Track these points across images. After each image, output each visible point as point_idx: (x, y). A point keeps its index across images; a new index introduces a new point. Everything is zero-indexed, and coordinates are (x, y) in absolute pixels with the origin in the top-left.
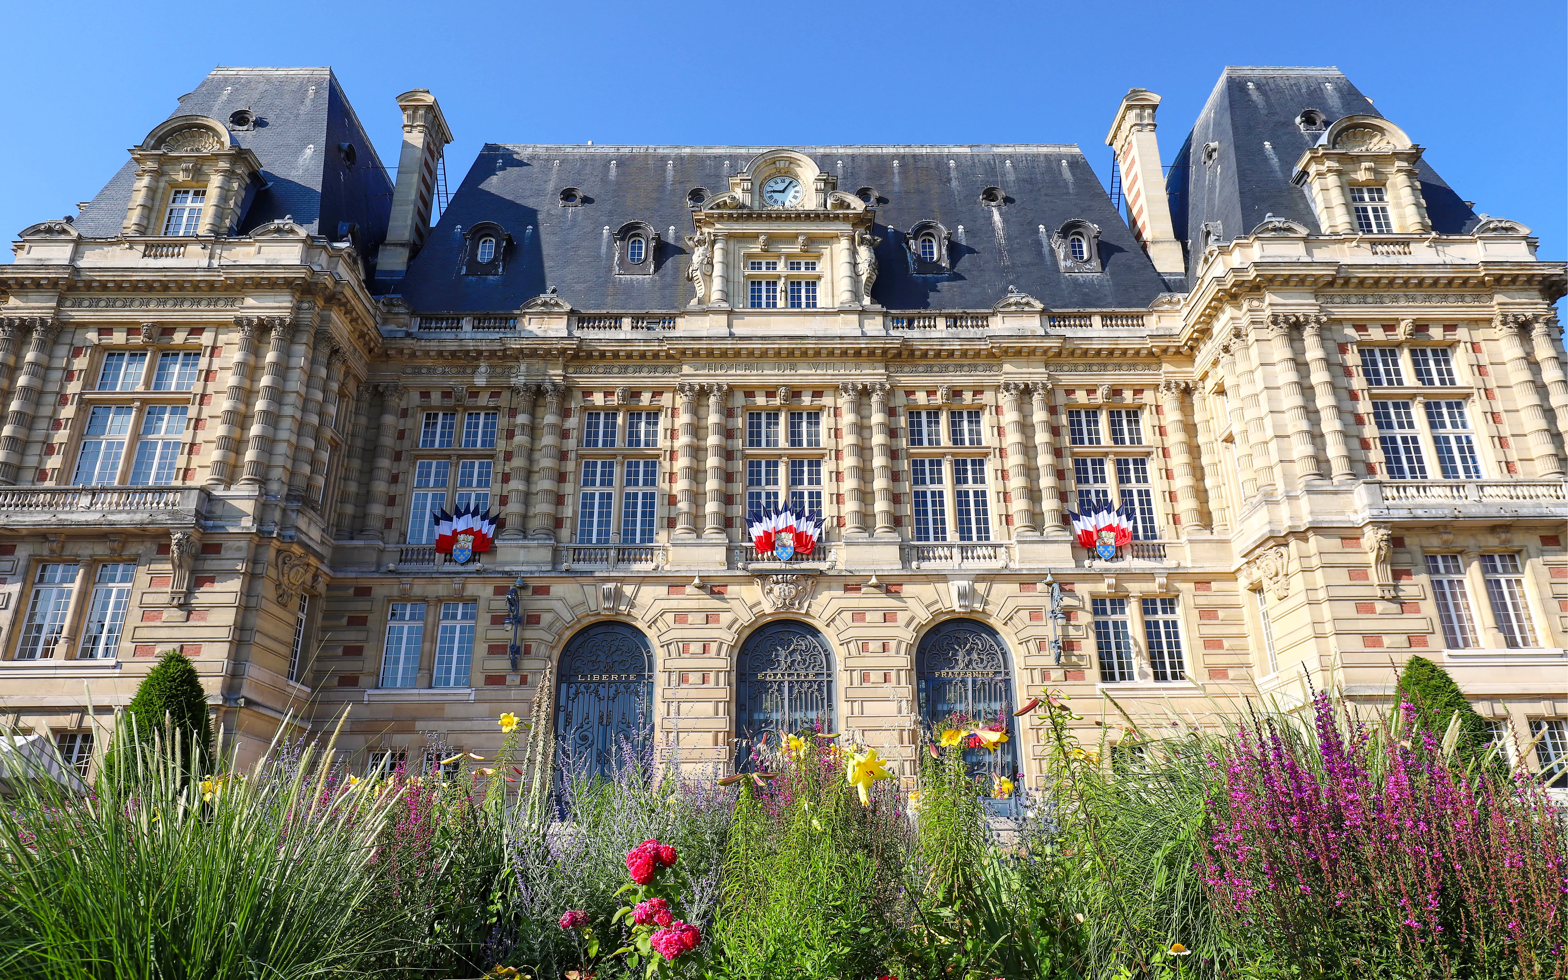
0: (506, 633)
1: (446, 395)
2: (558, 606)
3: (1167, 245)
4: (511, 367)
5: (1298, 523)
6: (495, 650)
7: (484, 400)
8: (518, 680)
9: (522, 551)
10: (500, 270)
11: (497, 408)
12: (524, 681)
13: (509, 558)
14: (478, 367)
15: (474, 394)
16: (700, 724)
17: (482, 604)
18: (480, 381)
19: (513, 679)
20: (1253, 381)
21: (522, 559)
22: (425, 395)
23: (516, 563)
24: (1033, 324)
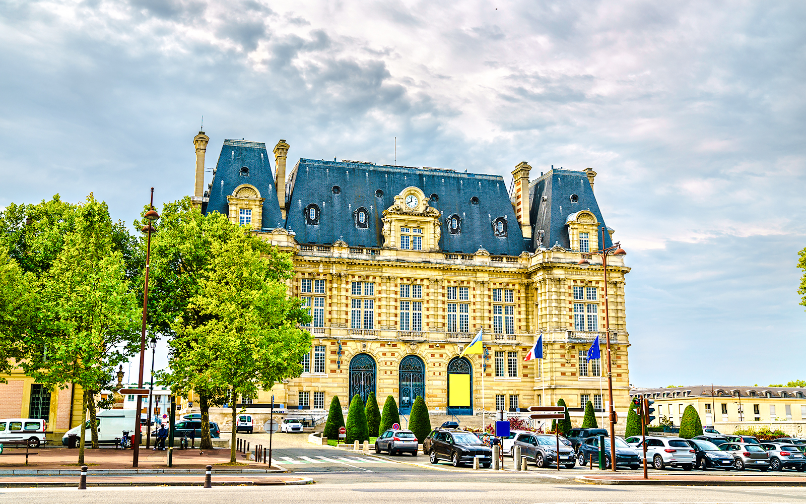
0: (336, 357)
1: (310, 274)
2: (349, 349)
3: (527, 227)
4: (330, 266)
5: (551, 340)
6: (333, 362)
7: (322, 277)
8: (340, 371)
9: (339, 331)
10: (318, 223)
11: (326, 280)
12: (341, 372)
13: (335, 333)
14: (319, 265)
15: (318, 274)
16: (389, 386)
17: (328, 347)
18: (321, 270)
19: (338, 371)
20: (545, 295)
21: (338, 334)
22: (303, 274)
23: (337, 335)
24: (488, 260)
